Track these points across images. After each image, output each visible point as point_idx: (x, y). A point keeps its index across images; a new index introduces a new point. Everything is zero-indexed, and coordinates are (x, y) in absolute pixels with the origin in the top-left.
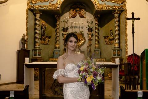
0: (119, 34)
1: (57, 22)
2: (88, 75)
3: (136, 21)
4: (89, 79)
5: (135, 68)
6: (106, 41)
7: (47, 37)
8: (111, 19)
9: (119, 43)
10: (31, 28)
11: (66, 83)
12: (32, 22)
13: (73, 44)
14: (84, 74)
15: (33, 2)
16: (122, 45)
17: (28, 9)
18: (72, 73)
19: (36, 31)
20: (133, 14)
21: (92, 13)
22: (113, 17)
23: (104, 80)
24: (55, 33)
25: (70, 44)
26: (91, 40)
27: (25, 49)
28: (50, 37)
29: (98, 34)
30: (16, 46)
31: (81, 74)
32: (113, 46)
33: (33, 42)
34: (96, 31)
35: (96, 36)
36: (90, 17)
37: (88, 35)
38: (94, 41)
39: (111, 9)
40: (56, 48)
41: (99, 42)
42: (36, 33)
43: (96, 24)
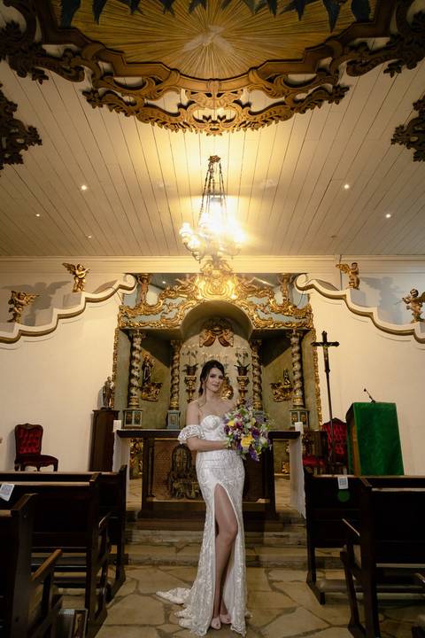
0: (302, 379)
1: (174, 355)
2: (243, 435)
3: (331, 349)
4: (246, 442)
5: (340, 451)
6: (276, 394)
7: (153, 384)
8: (284, 349)
9: (303, 398)
10: (124, 367)
11: (202, 451)
12: (125, 355)
13: (217, 380)
14: (235, 433)
15: (130, 315)
16: (310, 400)
17: (119, 328)
18: (214, 433)
19: (133, 371)
20: (324, 335)
21: (245, 337)
22: (289, 345)
23: (272, 443)
24: (171, 378)
25: (210, 379)
26: (245, 392)
27: (110, 409)
28: (159, 386)
29: (260, 379)
30: (92, 403)
31: (230, 434)
32: (290, 403)
33: (126, 394)
34: (255, 372)
35: (255, 383)
36: (243, 344)
37: (238, 381)
38: (250, 394)
39: (283, 328)
40: (171, 408)
41: (260, 396)
42: (131, 376)
43: (254, 358)
